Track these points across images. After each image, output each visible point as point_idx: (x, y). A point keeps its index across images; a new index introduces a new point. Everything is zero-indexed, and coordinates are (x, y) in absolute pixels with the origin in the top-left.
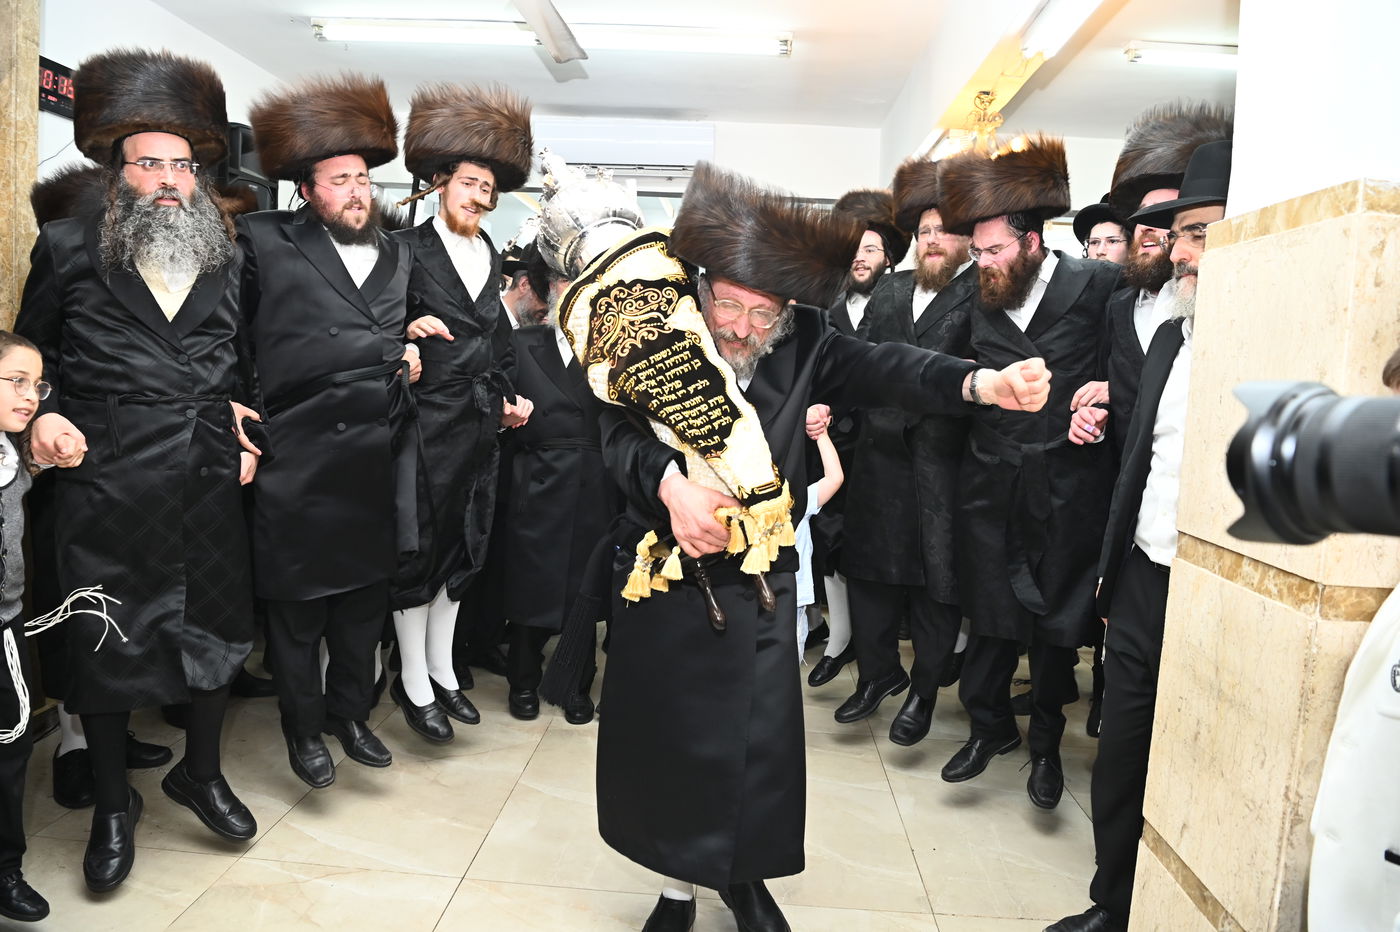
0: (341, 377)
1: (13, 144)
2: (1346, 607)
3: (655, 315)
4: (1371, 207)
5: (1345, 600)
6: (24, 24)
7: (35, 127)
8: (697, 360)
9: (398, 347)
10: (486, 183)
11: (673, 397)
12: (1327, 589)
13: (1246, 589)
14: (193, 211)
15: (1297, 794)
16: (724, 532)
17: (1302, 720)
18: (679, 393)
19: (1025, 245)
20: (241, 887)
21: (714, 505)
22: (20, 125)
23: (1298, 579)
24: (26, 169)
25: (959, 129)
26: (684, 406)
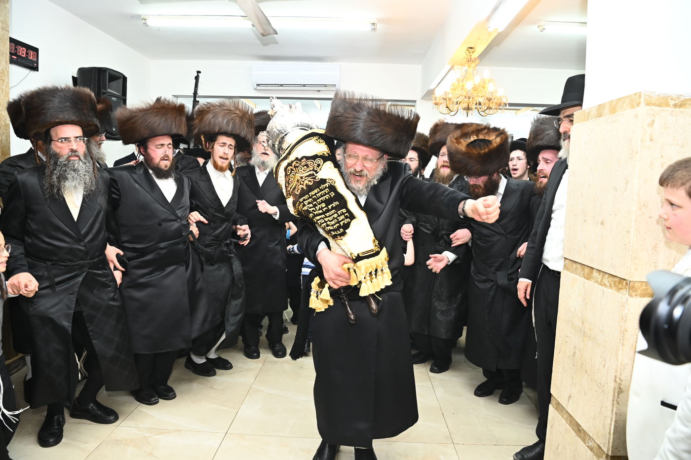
0: (163, 244)
2: (640, 291)
3: (311, 172)
4: (648, 104)
5: (640, 288)
6: (2, 22)
7: (8, 72)
8: (332, 193)
10: (231, 145)
11: (321, 211)
12: (632, 283)
13: (594, 284)
14: (85, 161)
15: (620, 379)
16: (347, 276)
17: (621, 344)
18: (324, 210)
20: (118, 440)
21: (342, 263)
22: (0, 71)
23: (619, 279)
24: (4, 93)
25: (458, 65)
26: (326, 216)
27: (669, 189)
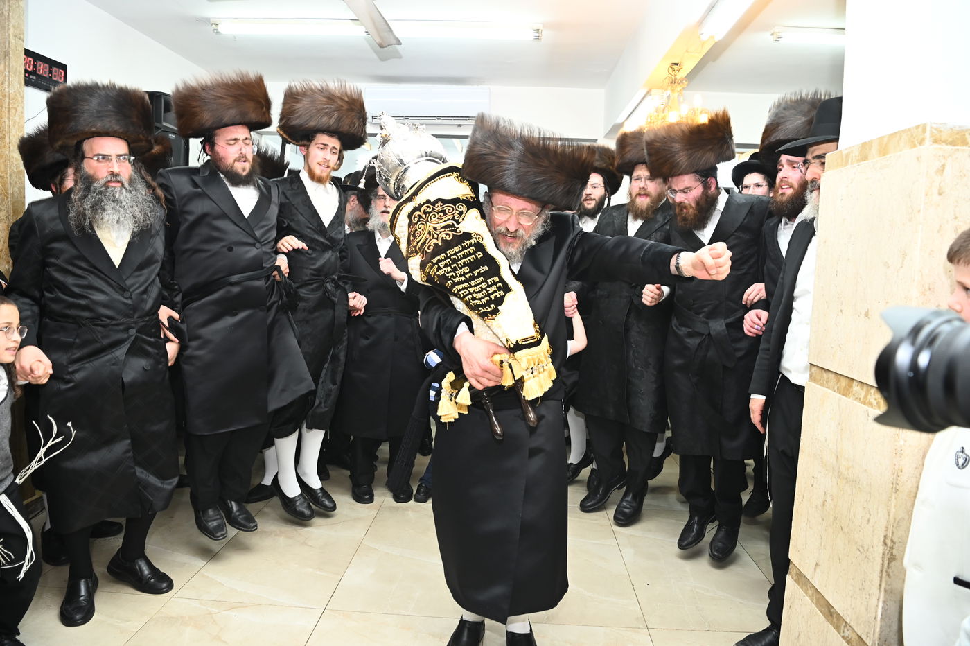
0: (235, 278)
1: (7, 110)
3: (450, 222)
4: (935, 142)
6: (14, 26)
7: (23, 97)
8: (479, 253)
9: (272, 257)
10: (334, 148)
11: (463, 278)
13: (855, 402)
14: (131, 189)
15: (892, 541)
16: (499, 372)
17: (894, 490)
18: (467, 276)
19: (706, 187)
20: (173, 618)
21: (491, 353)
22: (12, 96)
24: (17, 126)
25: (659, 89)
26: (470, 285)
27: (961, 267)
